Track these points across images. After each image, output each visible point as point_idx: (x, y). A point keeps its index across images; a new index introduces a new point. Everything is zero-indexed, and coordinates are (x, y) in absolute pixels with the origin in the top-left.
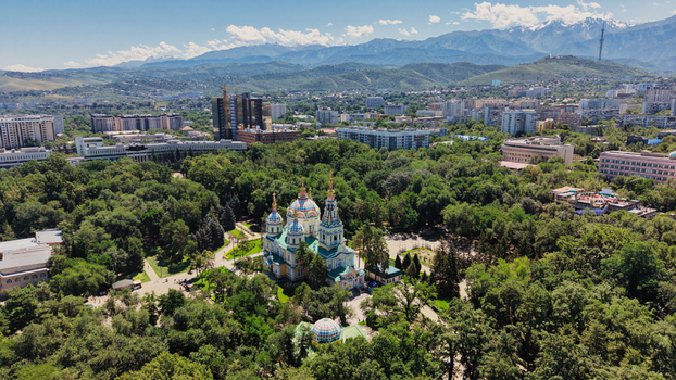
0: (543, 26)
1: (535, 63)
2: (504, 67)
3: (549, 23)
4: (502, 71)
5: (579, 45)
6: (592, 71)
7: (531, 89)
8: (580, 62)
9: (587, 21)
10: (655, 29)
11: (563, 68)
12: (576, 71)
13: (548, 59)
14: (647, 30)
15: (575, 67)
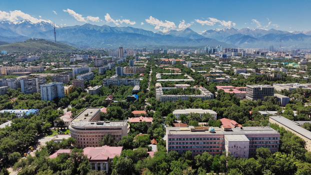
0: (20, 22)
1: (25, 42)
2: (7, 43)
3: (23, 21)
4: (6, 45)
5: (41, 33)
6: (55, 47)
7: (30, 57)
8: (48, 42)
9: (42, 22)
10: (71, 29)
11: (40, 45)
12: (47, 47)
13: (31, 40)
14: (68, 29)
15: (46, 45)
